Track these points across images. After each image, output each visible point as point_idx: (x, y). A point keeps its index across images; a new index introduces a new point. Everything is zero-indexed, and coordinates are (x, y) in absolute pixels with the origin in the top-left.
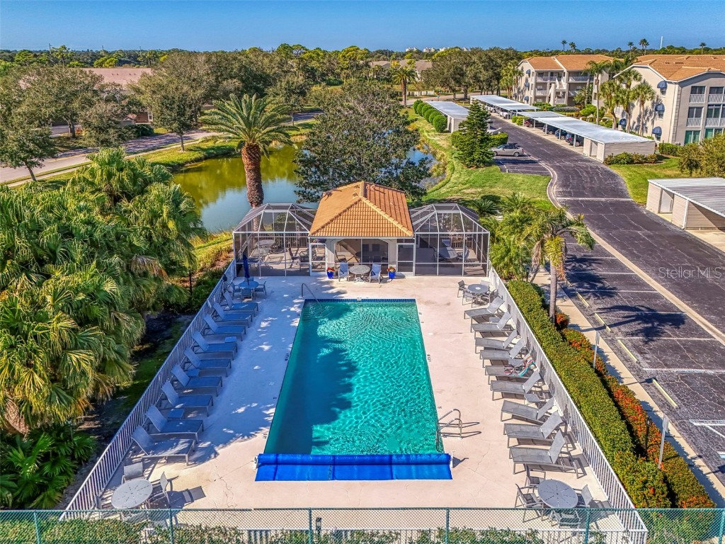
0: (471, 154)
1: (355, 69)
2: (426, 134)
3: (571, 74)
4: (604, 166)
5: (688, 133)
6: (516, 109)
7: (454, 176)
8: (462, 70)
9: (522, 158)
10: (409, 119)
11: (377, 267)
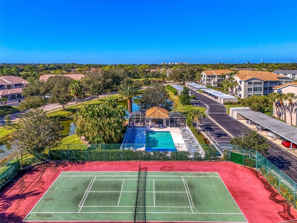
0: (184, 101)
1: (145, 73)
2: (171, 96)
3: (218, 76)
4: (223, 105)
5: (248, 96)
6: (200, 88)
7: (179, 107)
8: (183, 74)
9: (200, 103)
10: (167, 92)
11: (161, 125)
